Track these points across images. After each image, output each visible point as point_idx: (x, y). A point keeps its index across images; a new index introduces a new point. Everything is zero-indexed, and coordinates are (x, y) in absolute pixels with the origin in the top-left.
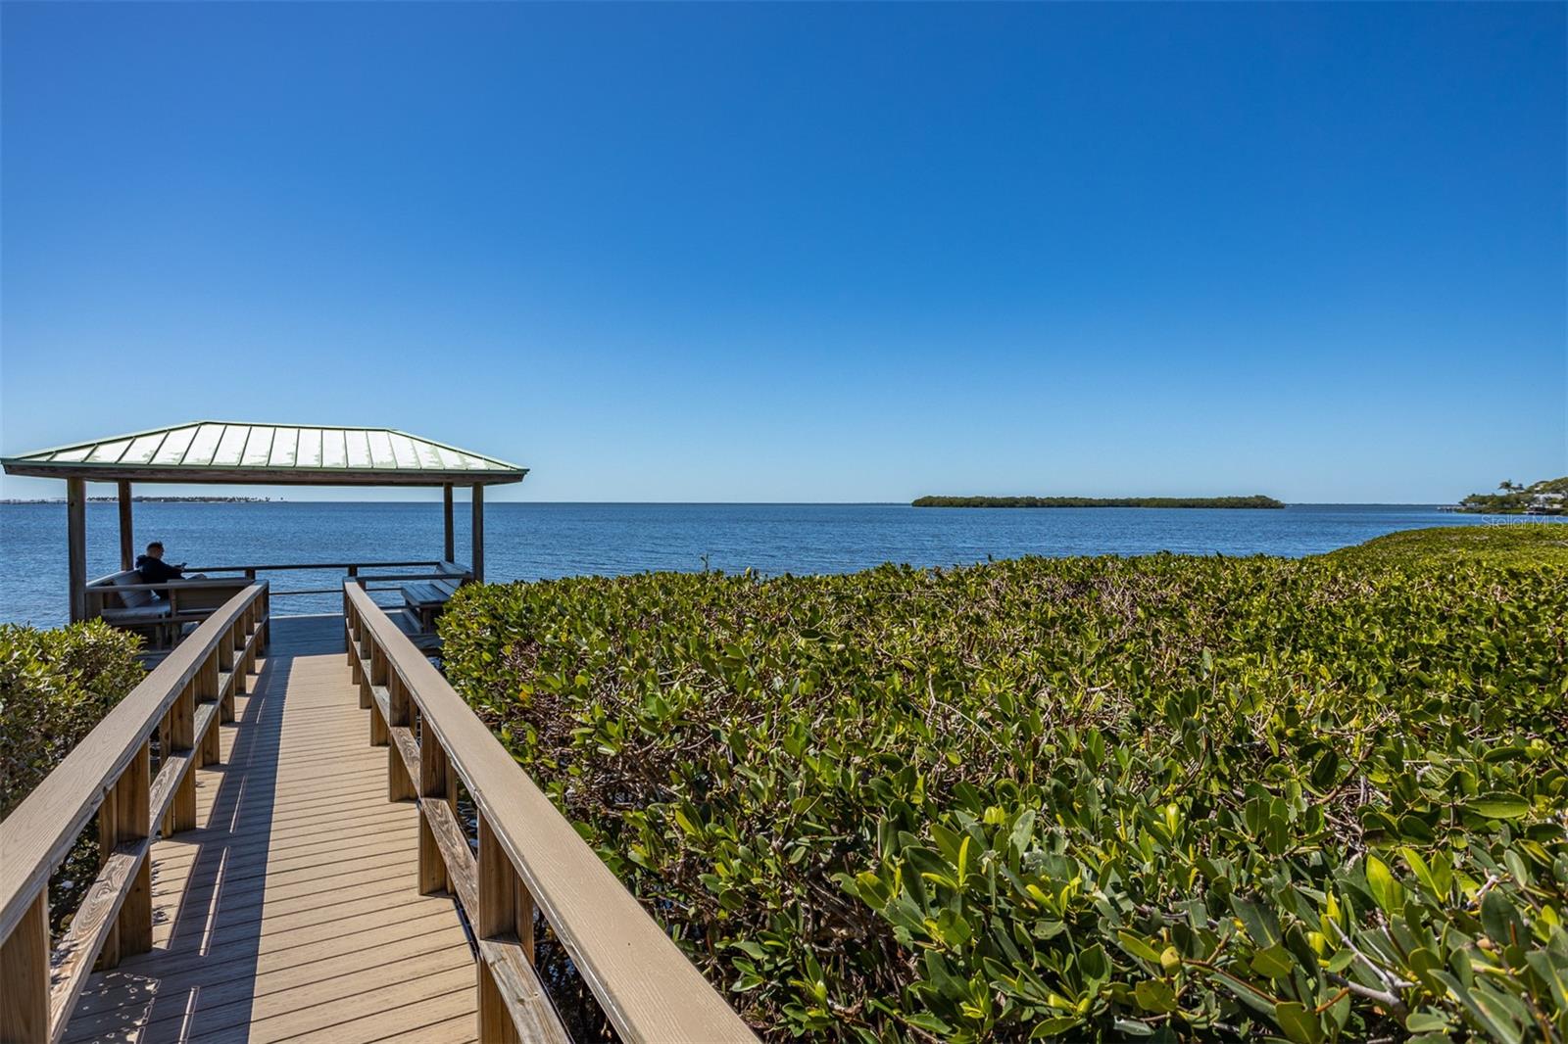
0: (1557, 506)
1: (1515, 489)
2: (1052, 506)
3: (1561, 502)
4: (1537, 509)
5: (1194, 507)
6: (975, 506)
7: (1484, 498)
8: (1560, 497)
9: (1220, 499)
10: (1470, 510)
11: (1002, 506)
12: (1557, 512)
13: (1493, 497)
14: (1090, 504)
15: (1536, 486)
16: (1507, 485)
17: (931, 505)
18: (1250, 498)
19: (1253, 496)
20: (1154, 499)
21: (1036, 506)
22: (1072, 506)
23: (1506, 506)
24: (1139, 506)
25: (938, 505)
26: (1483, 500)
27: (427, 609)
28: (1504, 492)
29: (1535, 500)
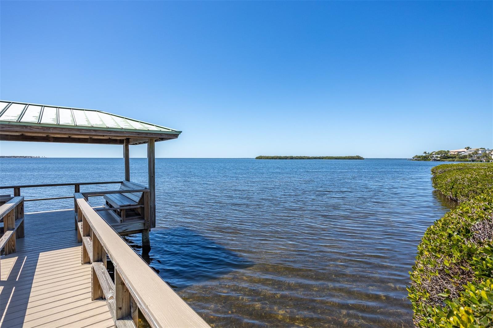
0: (439, 159)
1: (427, 154)
2: (298, 159)
3: (440, 157)
4: (434, 159)
5: (339, 159)
6: (275, 159)
7: (419, 156)
8: (439, 156)
9: (346, 157)
10: (416, 160)
11: (283, 159)
12: (439, 160)
13: (422, 156)
14: (309, 158)
15: (433, 153)
16: (425, 153)
17: (261, 159)
18: (355, 156)
19: (356, 156)
20: (327, 157)
21: (293, 159)
22: (304, 159)
23: (426, 159)
24: (323, 159)
25: (264, 159)
26: (419, 157)
27: (124, 209)
28: (424, 155)
29: (433, 157)
